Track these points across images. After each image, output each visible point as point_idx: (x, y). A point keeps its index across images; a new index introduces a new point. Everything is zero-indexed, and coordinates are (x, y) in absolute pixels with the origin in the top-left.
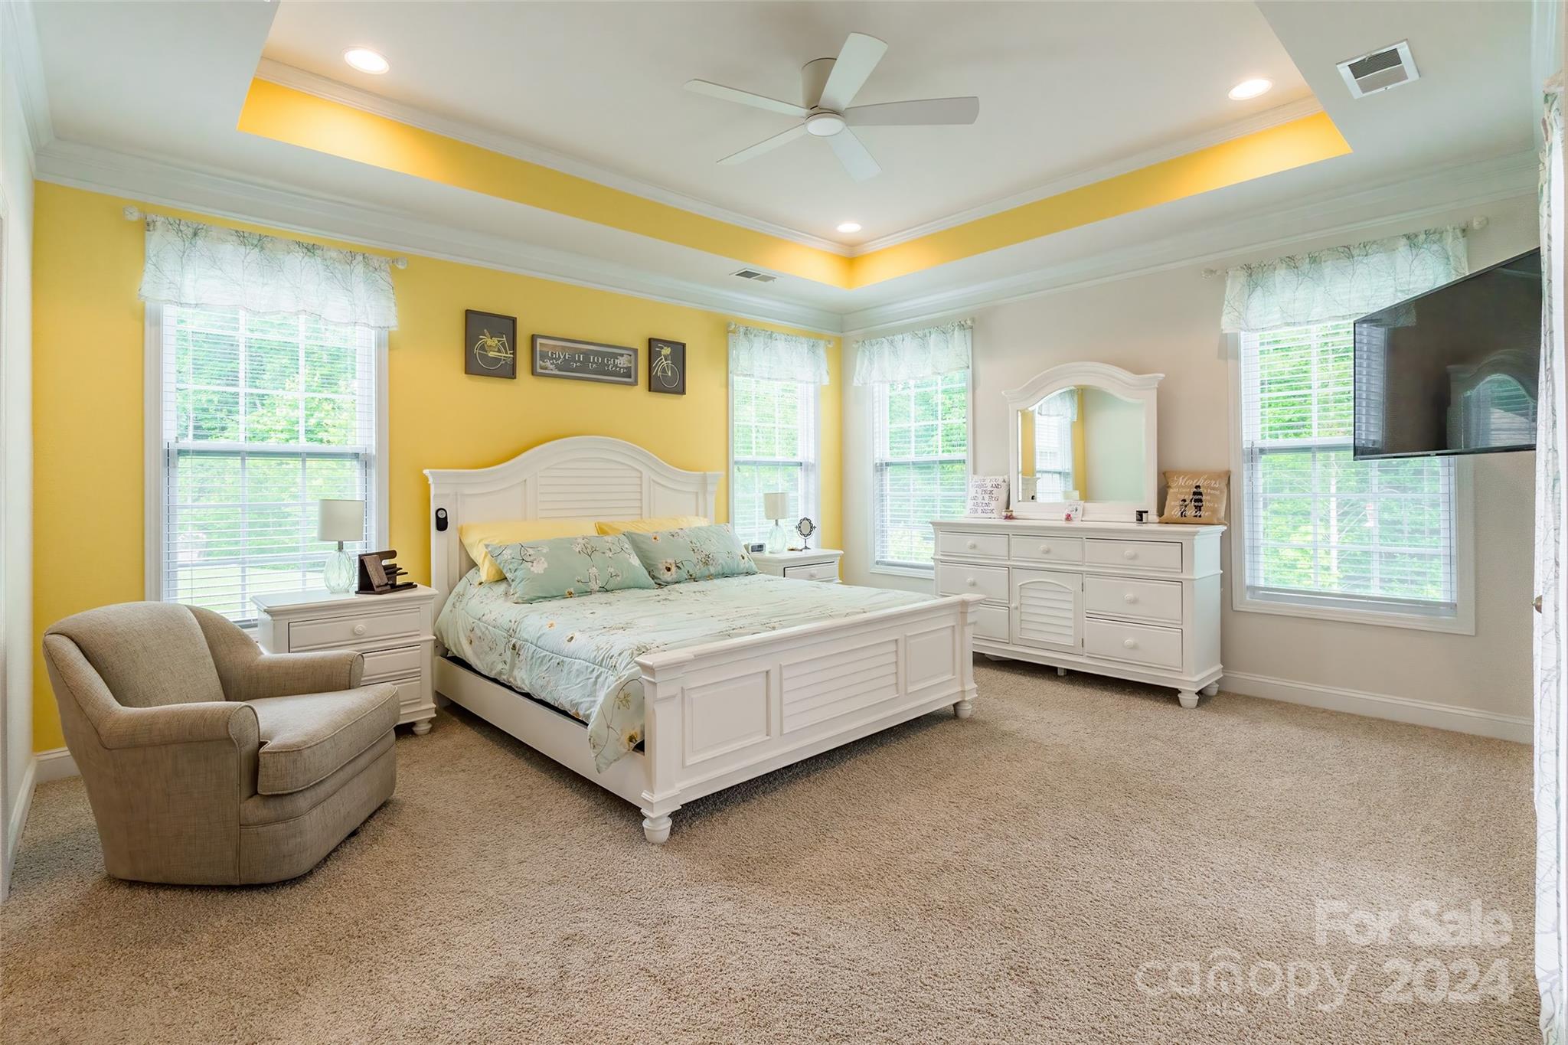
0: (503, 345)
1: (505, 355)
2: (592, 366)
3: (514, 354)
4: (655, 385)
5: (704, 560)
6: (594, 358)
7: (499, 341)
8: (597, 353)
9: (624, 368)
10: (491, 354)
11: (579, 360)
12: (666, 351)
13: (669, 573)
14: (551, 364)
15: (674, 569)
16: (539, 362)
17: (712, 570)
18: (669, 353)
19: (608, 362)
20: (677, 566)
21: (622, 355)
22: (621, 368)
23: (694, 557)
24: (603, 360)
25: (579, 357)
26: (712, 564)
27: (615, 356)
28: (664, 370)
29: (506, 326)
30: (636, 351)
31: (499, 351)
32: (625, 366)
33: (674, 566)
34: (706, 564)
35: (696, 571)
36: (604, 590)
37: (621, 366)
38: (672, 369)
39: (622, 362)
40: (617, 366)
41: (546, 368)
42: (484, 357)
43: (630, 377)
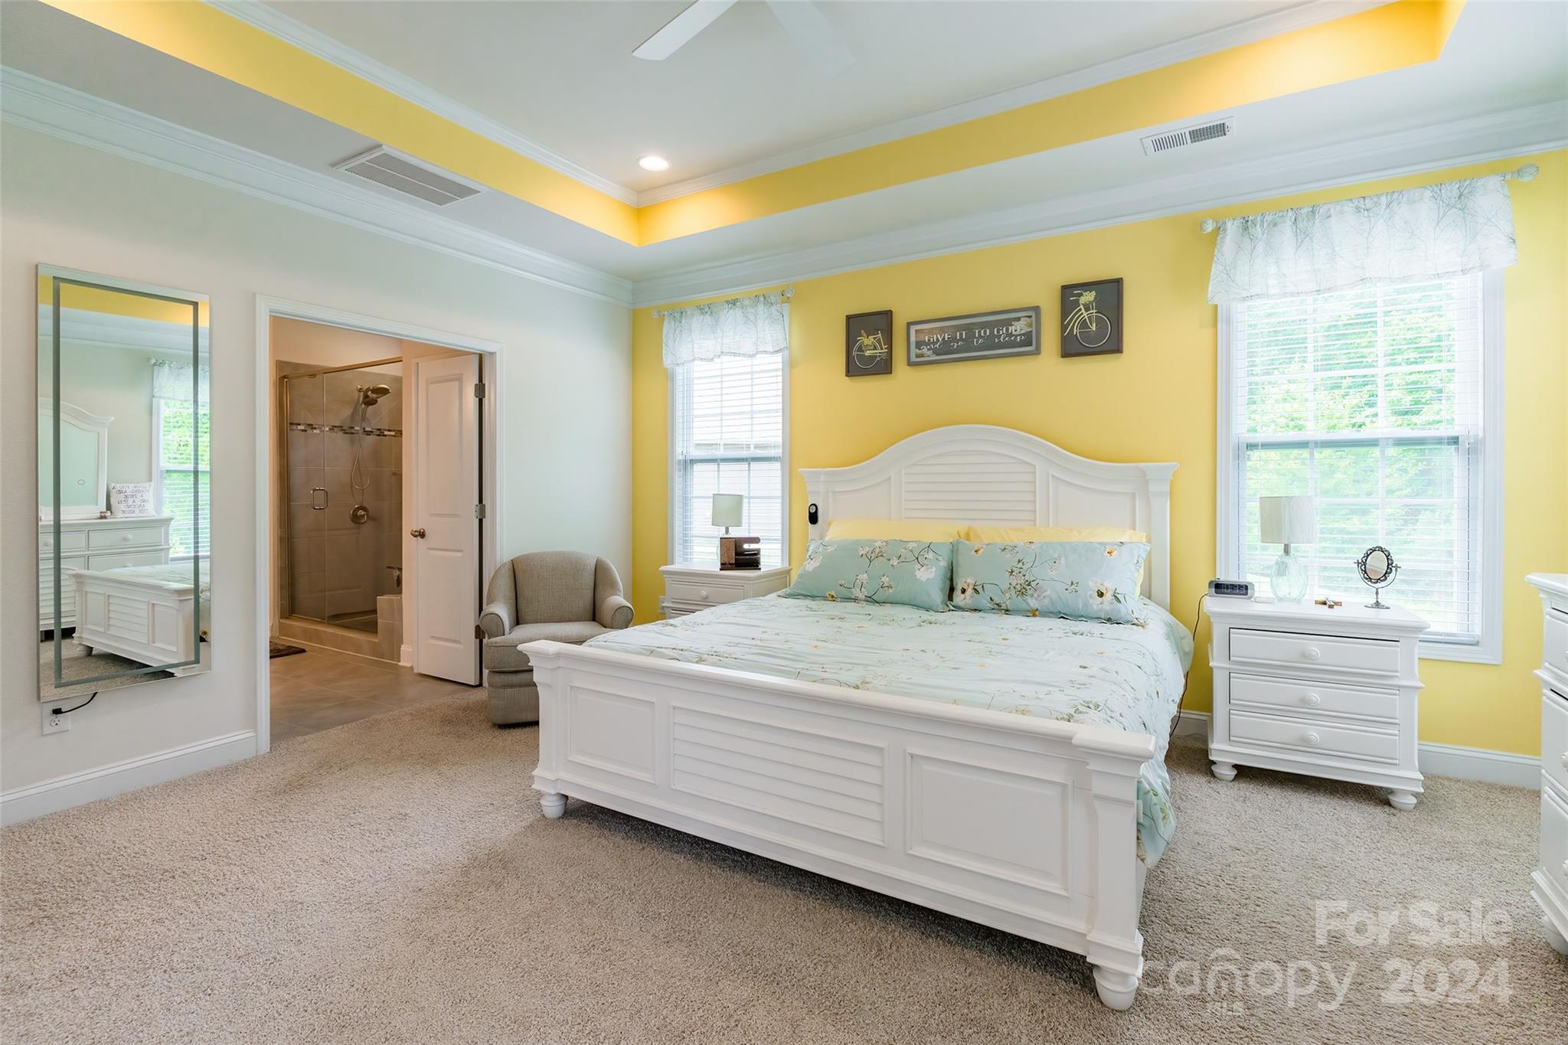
0: (879, 341)
1: (881, 351)
2: (977, 342)
3: (890, 348)
4: (1072, 348)
5: (1019, 587)
6: (980, 332)
7: (875, 338)
8: (983, 325)
9: (1023, 334)
10: (868, 353)
11: (961, 339)
12: (1088, 297)
13: (963, 596)
14: (928, 350)
15: (969, 591)
16: (914, 351)
17: (1033, 603)
18: (1093, 297)
19: (998, 332)
20: (975, 589)
21: (1018, 319)
22: (1016, 336)
23: (1005, 581)
24: (992, 332)
25: (961, 335)
26: (1032, 596)
27: (1008, 323)
28: (1084, 324)
29: (880, 322)
30: (1037, 309)
31: (875, 349)
32: (1023, 332)
33: (971, 587)
34: (1022, 592)
35: (1007, 601)
36: (871, 600)
37: (1017, 333)
38: (1099, 320)
39: (1019, 328)
40: (1011, 335)
41: (923, 356)
42: (861, 357)
43: (1031, 345)
